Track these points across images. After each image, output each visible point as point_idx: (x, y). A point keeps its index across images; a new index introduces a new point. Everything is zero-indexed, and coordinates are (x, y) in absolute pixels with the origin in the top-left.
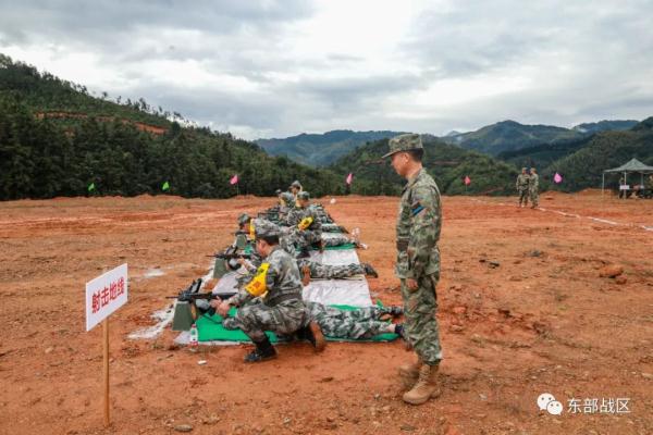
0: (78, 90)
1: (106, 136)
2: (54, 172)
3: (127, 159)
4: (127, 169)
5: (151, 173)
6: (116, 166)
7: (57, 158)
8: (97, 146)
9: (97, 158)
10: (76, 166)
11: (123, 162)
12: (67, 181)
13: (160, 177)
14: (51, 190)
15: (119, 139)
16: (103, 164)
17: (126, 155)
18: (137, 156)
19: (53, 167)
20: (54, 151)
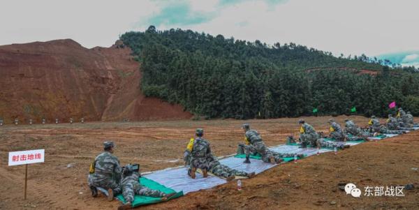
0: (328, 54)
1: (329, 80)
2: (300, 103)
3: (341, 93)
4: (340, 99)
5: (355, 101)
6: (333, 98)
7: (301, 95)
8: (323, 87)
9: (323, 94)
10: (312, 99)
11: (338, 95)
12: (306, 107)
13: (361, 103)
14: (298, 113)
15: (336, 82)
16: (326, 97)
17: (340, 91)
18: (347, 90)
19: (299, 100)
20: (300, 91)
